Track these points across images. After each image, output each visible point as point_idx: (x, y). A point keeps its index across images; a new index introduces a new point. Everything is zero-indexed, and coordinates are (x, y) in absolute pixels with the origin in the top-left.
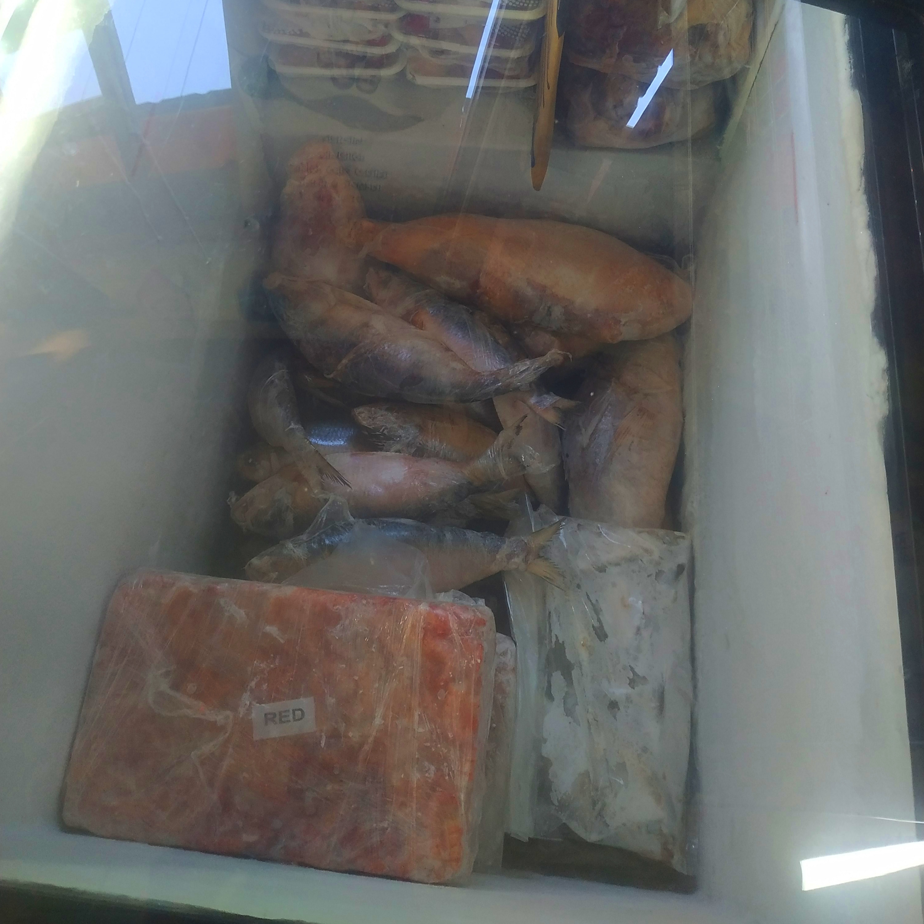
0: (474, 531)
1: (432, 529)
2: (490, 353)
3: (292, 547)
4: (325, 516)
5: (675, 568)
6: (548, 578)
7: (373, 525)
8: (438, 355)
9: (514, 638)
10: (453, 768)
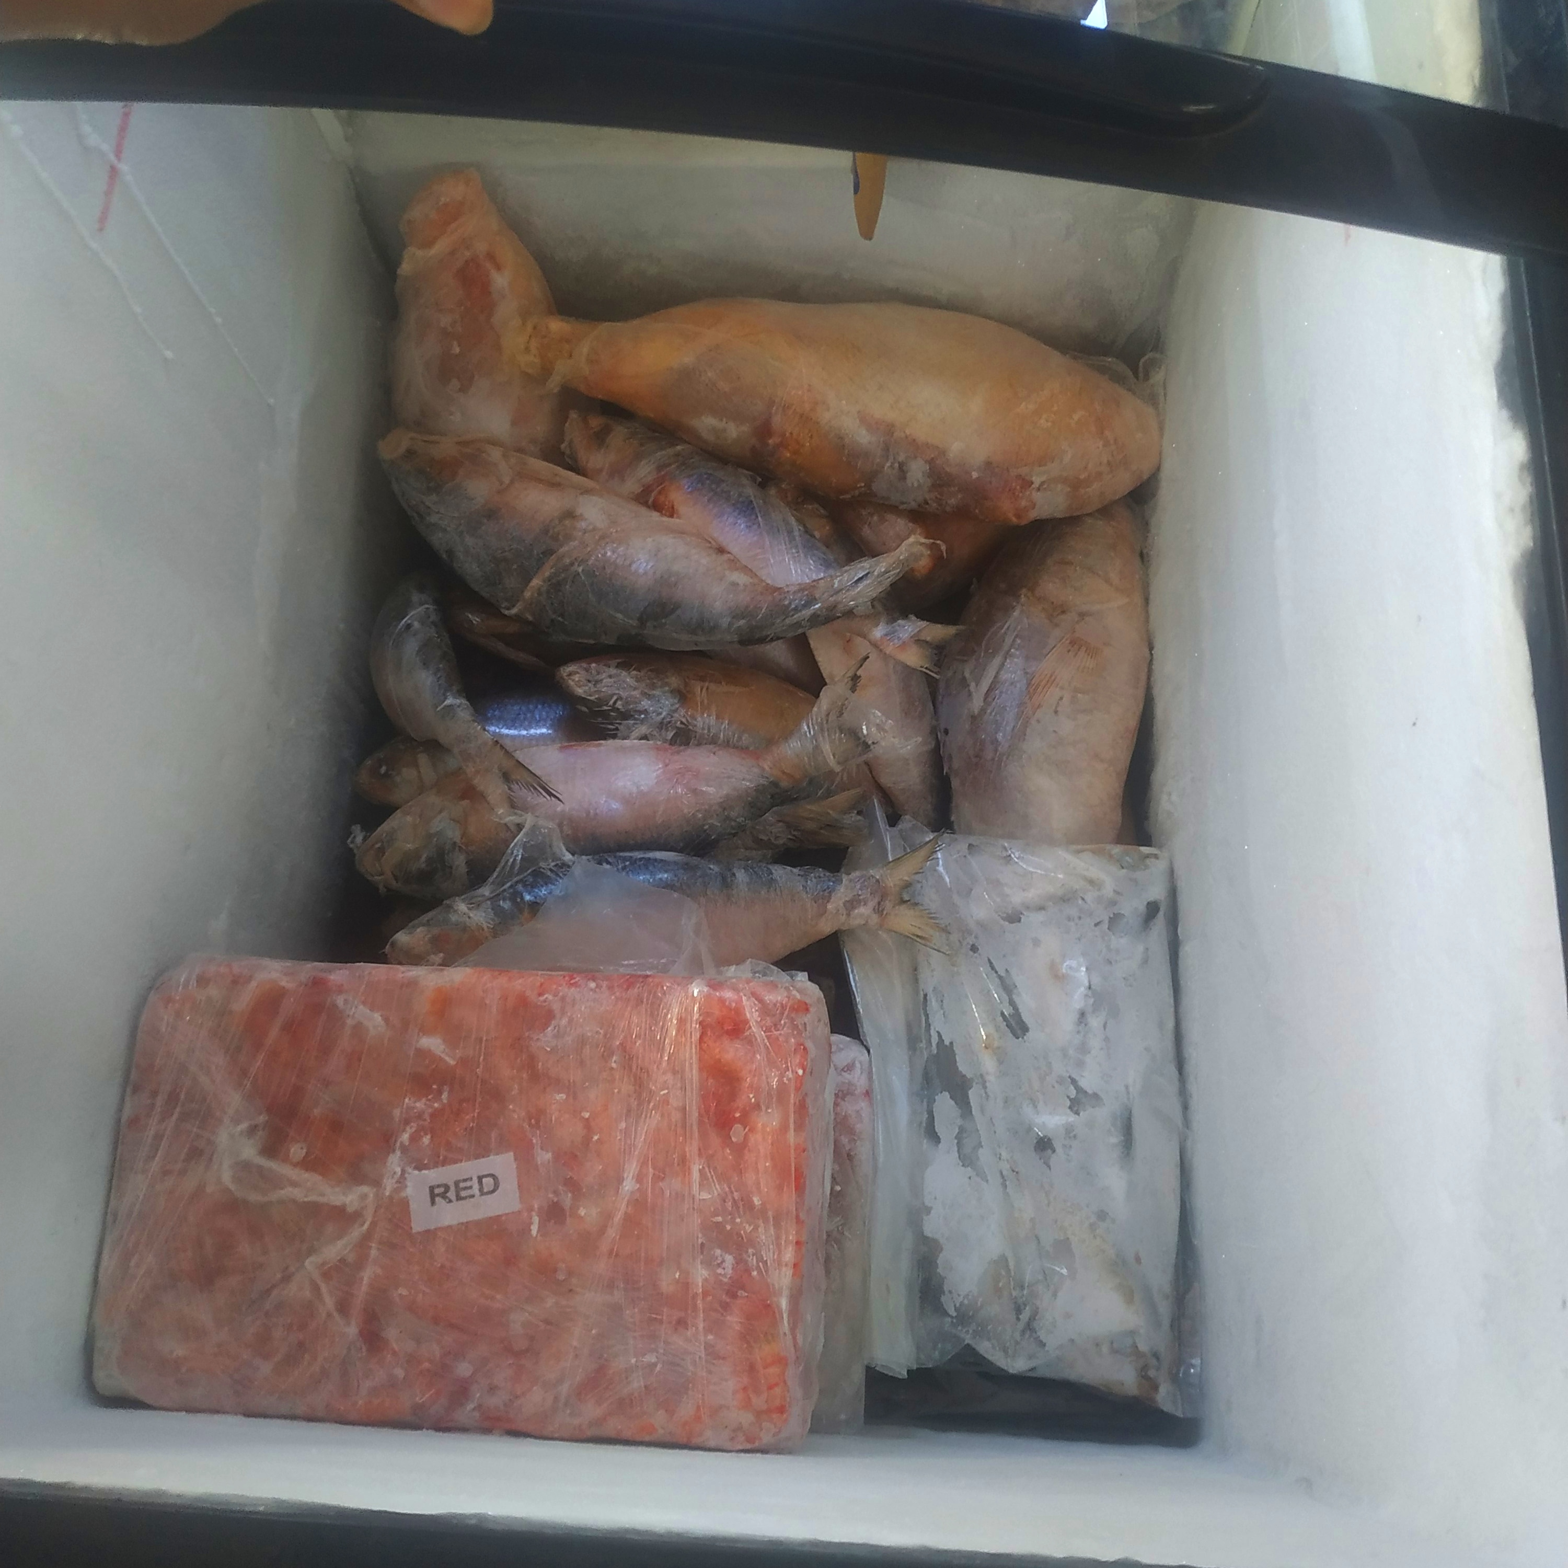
0: (785, 867)
1: (712, 866)
2: (798, 552)
3: (466, 909)
4: (520, 853)
5: (1142, 908)
6: (918, 936)
7: (607, 864)
8: (704, 561)
9: (866, 1041)
10: (764, 1256)
